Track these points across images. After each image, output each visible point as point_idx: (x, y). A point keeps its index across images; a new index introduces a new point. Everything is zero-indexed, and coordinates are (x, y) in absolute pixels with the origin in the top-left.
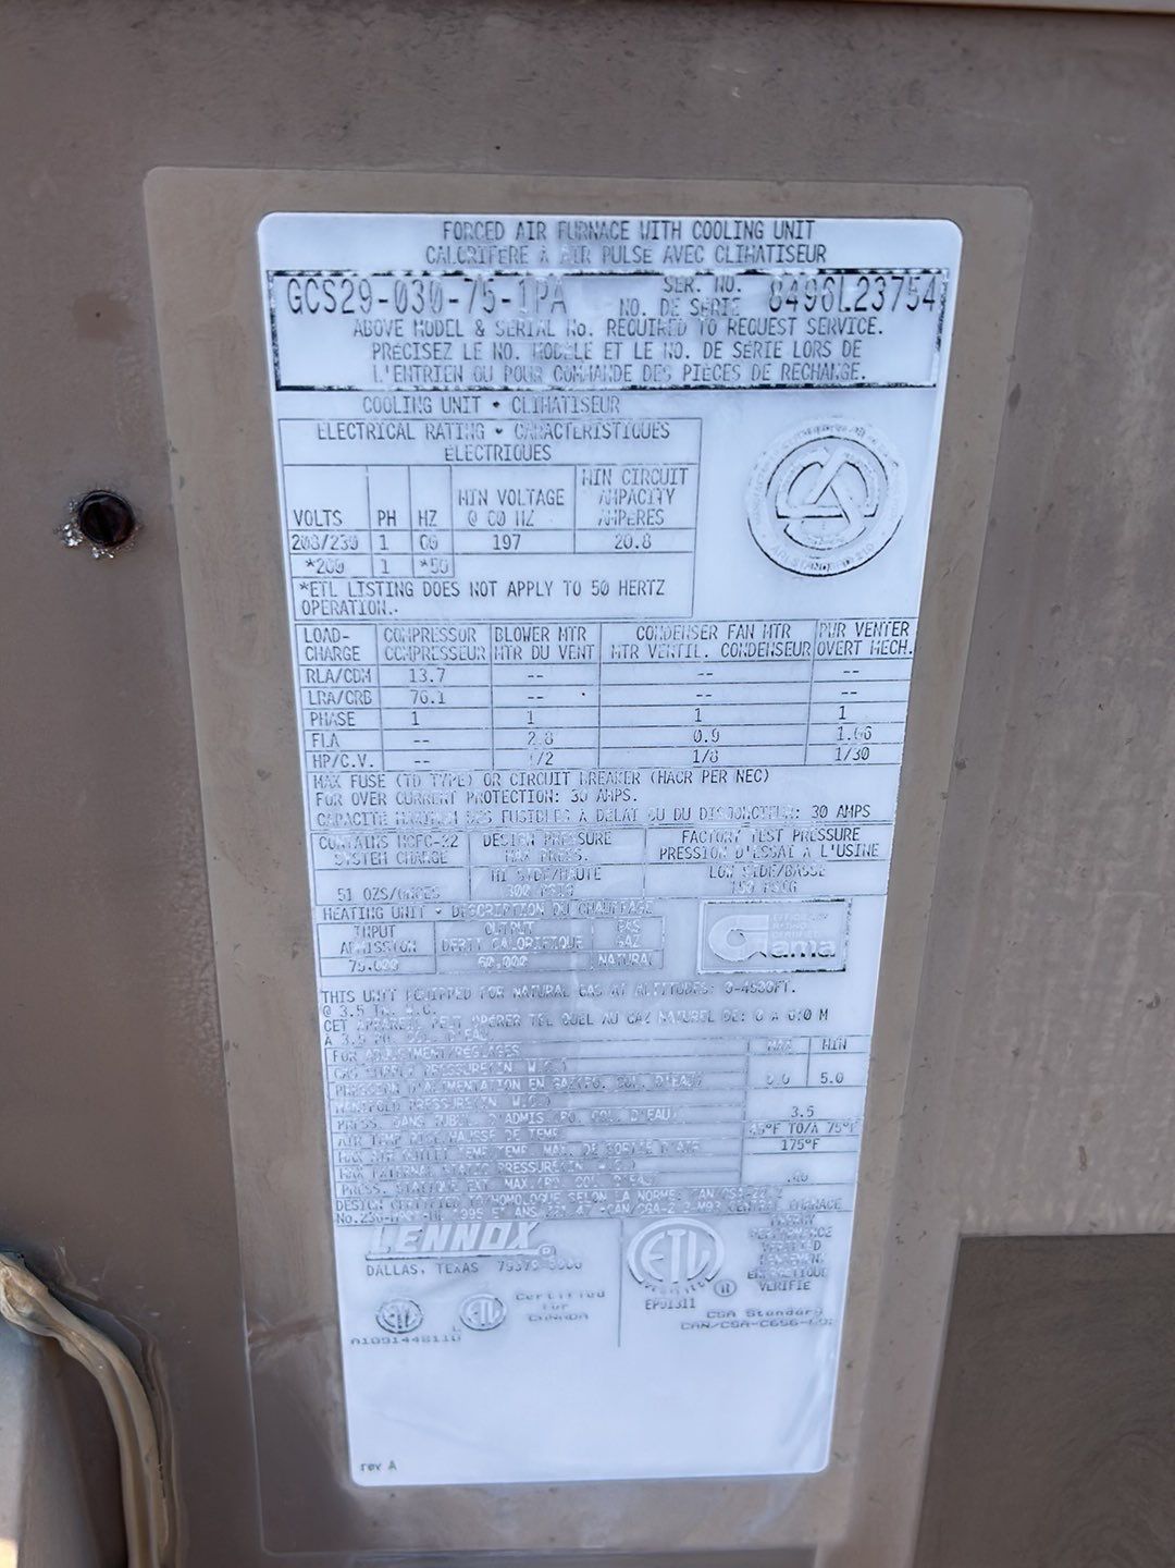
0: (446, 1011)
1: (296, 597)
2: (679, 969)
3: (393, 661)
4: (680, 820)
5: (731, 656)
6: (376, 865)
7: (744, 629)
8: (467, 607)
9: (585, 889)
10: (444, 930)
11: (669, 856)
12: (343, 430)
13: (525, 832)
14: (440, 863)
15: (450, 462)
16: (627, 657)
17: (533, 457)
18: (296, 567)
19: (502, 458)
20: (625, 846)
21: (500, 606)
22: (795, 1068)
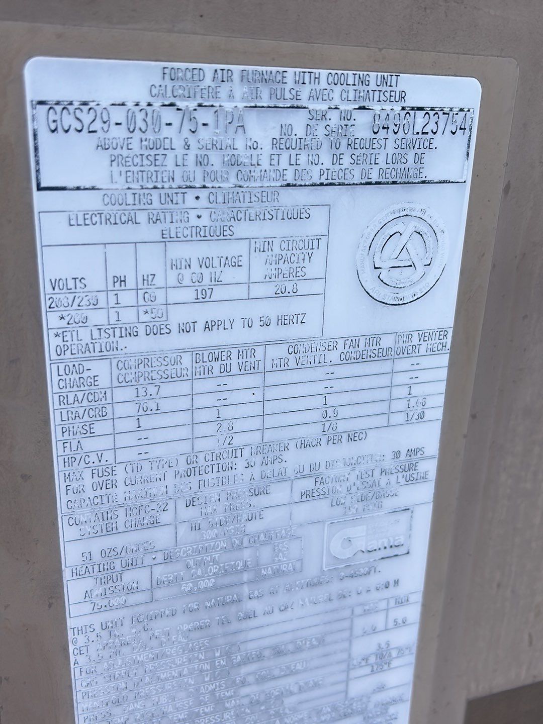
0: (158, 627)
1: (51, 343)
2: (311, 571)
3: (124, 383)
4: (314, 472)
5: (346, 360)
6: (110, 531)
7: (353, 342)
8: (177, 341)
9: (253, 527)
10: (158, 571)
11: (307, 496)
12: (88, 219)
13: (213, 493)
14: (155, 523)
15: (165, 239)
16: (281, 366)
17: (222, 234)
18: (51, 321)
19: (202, 235)
20: (280, 493)
21: (199, 339)
22: (379, 620)
